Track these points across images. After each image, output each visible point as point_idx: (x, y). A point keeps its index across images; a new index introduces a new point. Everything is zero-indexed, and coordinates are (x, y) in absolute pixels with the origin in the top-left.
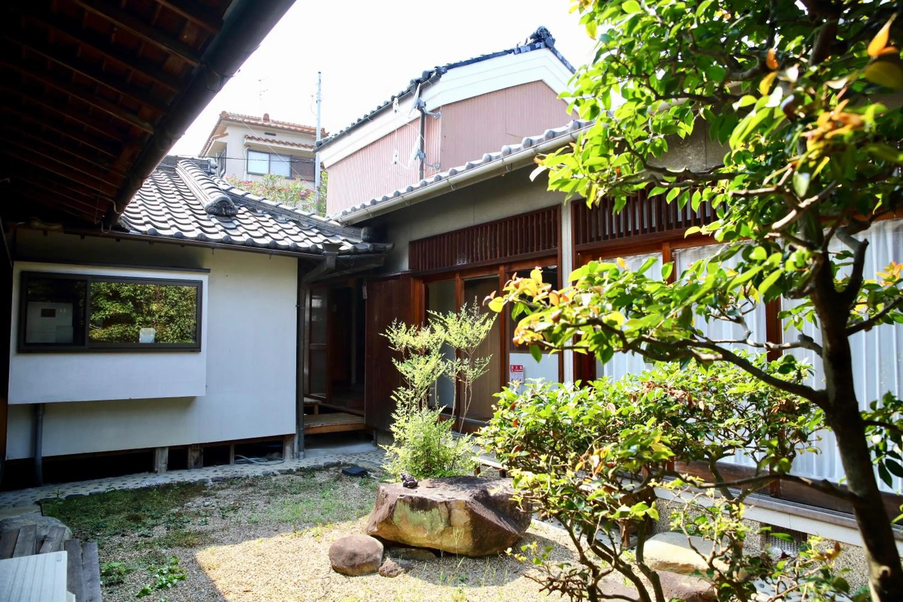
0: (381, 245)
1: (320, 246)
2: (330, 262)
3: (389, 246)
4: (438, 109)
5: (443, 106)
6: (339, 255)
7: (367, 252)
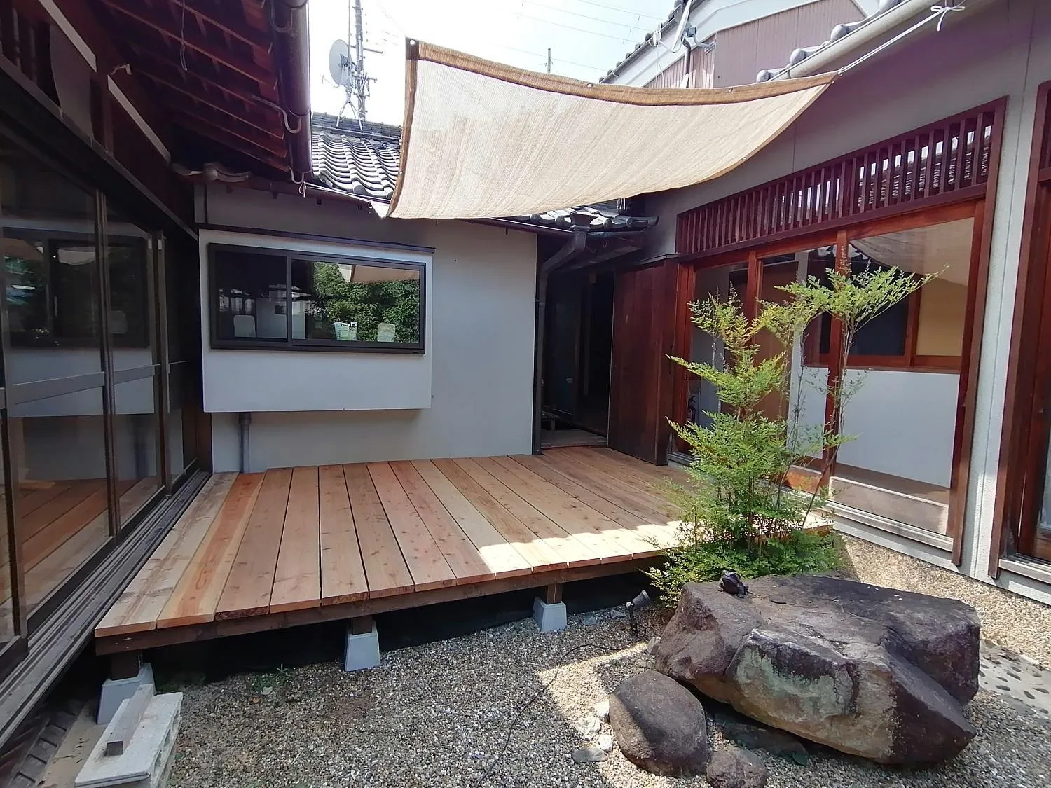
0: (640, 220)
1: (568, 220)
2: (579, 241)
3: (651, 220)
4: (712, 37)
5: (718, 32)
6: (590, 231)
7: (624, 228)
